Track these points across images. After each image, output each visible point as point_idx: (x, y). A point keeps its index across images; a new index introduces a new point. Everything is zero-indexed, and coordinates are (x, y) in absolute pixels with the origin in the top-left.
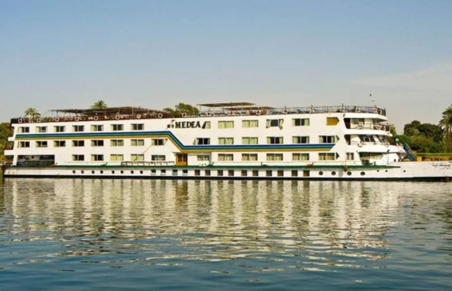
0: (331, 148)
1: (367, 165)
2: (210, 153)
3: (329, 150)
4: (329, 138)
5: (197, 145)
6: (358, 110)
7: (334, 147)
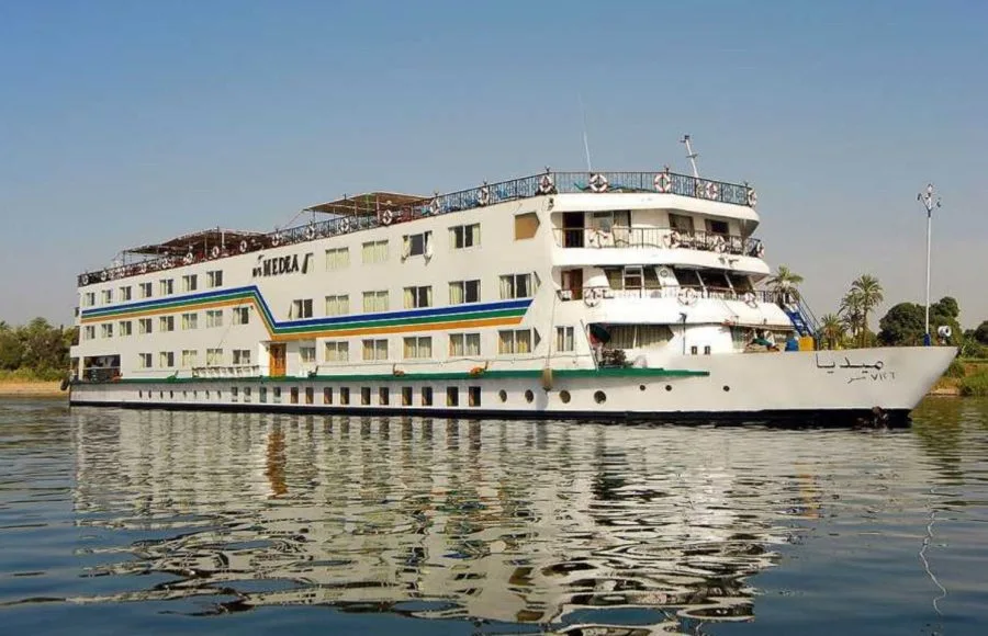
0: (523, 312)
1: (614, 368)
2: (314, 339)
3: (518, 321)
4: (522, 279)
5: (294, 318)
6: (599, 186)
7: (531, 309)
